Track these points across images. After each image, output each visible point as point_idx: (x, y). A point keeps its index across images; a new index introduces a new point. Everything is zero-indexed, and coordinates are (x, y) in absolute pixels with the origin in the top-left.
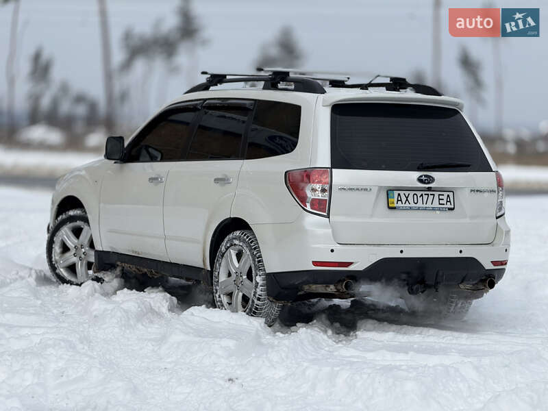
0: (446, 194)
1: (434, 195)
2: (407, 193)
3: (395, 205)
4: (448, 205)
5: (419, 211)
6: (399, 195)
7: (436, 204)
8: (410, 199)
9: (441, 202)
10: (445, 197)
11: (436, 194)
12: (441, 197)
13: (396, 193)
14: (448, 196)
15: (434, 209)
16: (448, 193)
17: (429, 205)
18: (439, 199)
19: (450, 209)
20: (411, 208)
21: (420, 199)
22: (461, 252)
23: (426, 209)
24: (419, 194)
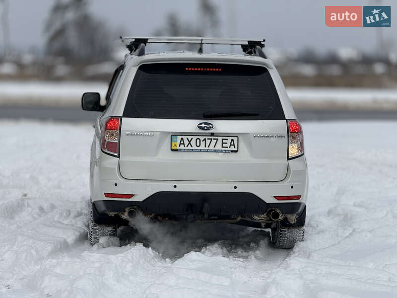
0: (230, 139)
1: (217, 139)
2: (190, 138)
3: (178, 148)
4: (232, 148)
5: (201, 153)
6: (182, 139)
7: (219, 147)
8: (193, 142)
9: (224, 145)
10: (229, 142)
11: (220, 139)
12: (224, 141)
13: (179, 138)
14: (232, 140)
15: (216, 151)
16: (233, 138)
17: (211, 147)
18: (223, 143)
19: (232, 151)
20: (192, 150)
21: (203, 143)
22: (235, 188)
23: (207, 151)
24: (202, 138)
